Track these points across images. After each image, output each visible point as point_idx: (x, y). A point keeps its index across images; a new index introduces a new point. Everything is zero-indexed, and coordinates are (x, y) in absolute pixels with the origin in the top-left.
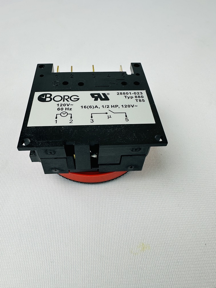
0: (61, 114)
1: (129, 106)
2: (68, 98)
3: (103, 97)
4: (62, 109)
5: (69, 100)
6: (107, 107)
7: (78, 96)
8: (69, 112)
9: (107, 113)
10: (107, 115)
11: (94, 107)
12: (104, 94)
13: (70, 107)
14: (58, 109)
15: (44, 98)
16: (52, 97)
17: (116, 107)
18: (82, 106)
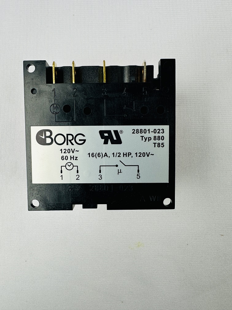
0: (65, 166)
1: (144, 154)
2: (72, 140)
3: (115, 138)
4: (66, 158)
5: (73, 141)
6: (119, 156)
7: (84, 136)
8: (74, 162)
9: (117, 166)
10: (117, 168)
11: (103, 156)
12: (116, 132)
13: (75, 154)
14: (62, 158)
15: (43, 137)
16: (53, 137)
17: (128, 156)
18: (89, 154)
